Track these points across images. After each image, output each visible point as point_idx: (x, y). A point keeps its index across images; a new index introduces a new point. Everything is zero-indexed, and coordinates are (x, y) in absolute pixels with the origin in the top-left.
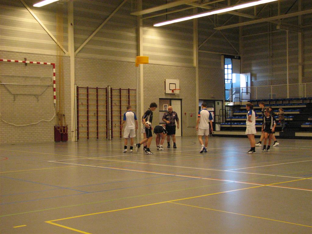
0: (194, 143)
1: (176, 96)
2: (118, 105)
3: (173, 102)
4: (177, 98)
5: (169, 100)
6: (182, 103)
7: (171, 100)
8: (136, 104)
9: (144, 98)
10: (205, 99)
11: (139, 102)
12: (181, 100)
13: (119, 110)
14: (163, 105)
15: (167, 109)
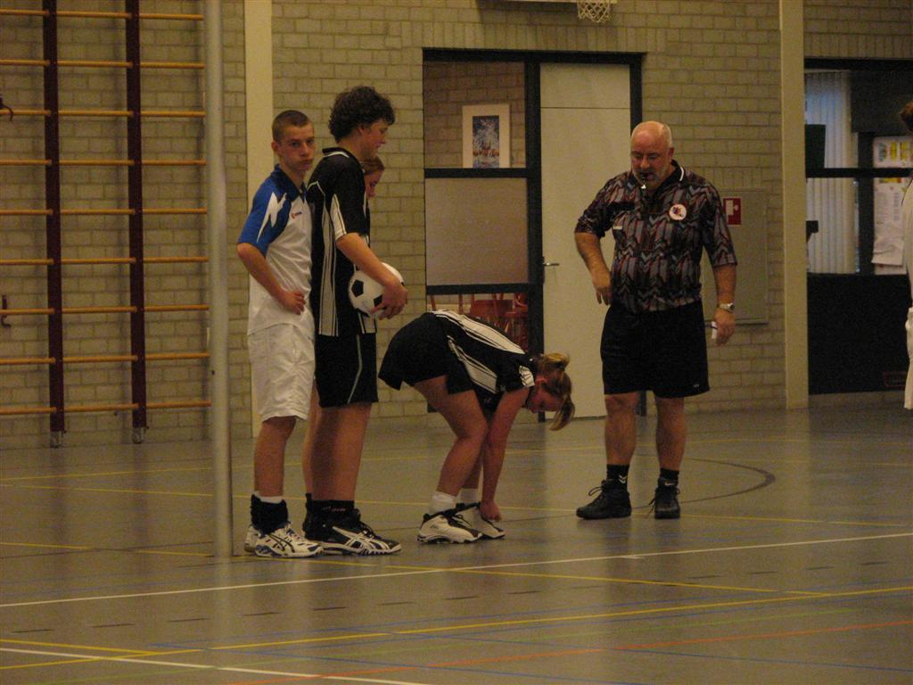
0: (761, 479)
1: (580, 24)
2: (32, 119)
3: (557, 85)
4: (597, 44)
5: (518, 67)
6: (647, 90)
7: (533, 62)
8: (198, 106)
9: (278, 49)
10: (861, 52)
11: (233, 84)
12: (633, 62)
13: (43, 161)
14: (459, 113)
15: (495, 154)
